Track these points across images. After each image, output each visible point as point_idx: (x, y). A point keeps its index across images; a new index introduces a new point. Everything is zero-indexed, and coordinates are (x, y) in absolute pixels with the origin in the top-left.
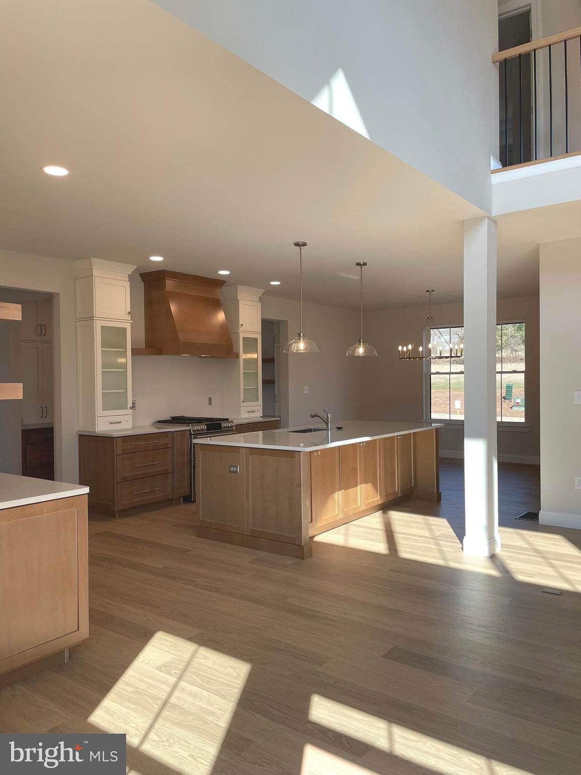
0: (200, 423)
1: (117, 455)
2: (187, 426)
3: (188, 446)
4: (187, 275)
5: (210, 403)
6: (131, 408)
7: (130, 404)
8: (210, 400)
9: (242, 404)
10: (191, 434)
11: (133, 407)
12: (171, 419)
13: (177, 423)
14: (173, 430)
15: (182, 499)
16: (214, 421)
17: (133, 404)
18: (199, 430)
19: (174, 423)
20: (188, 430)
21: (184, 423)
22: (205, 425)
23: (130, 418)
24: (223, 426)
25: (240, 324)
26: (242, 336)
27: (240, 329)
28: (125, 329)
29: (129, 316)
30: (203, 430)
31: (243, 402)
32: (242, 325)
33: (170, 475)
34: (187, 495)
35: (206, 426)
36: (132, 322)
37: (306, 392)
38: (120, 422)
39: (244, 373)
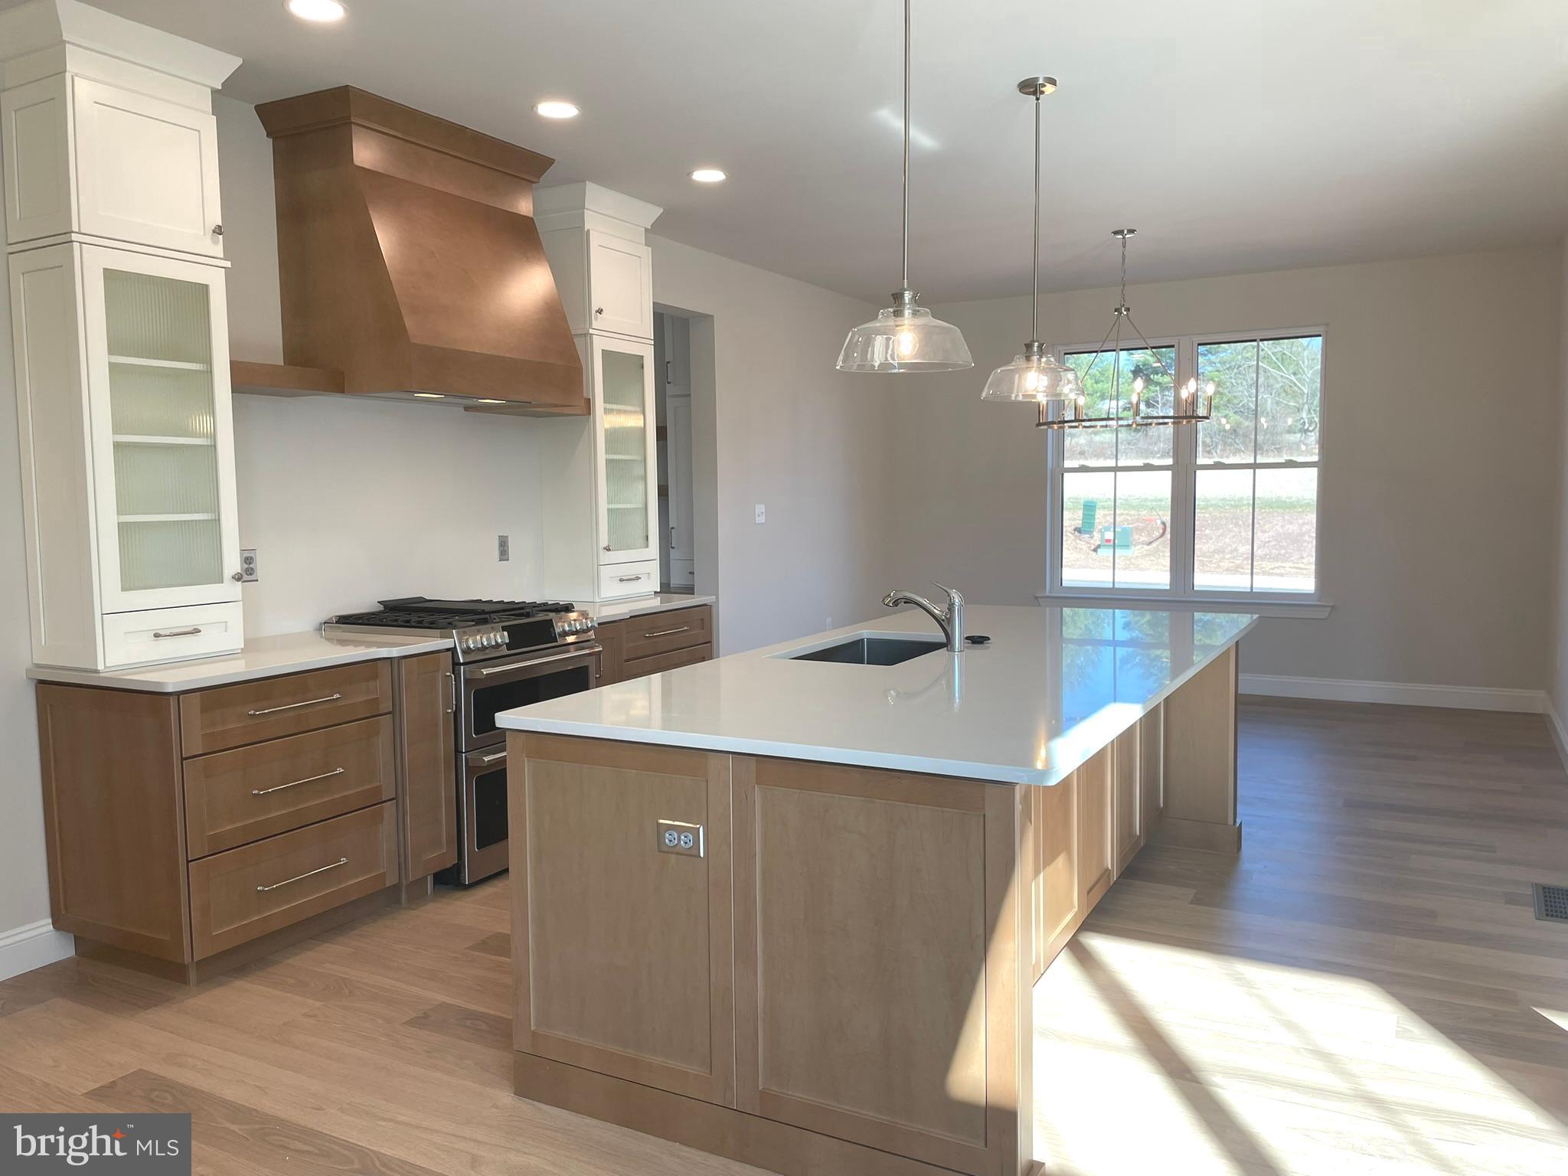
0: (485, 621)
1: (183, 759)
2: (442, 637)
3: (447, 705)
4: (426, 117)
5: (504, 554)
6: (238, 578)
7: (232, 563)
8: (503, 543)
9: (606, 557)
10: (456, 664)
11: (247, 572)
12: (381, 608)
13: (407, 624)
14: (395, 652)
15: (430, 880)
16: (528, 615)
17: (248, 560)
18: (484, 648)
19: (395, 624)
20: (448, 650)
21: (432, 626)
22: (504, 629)
23: (234, 614)
24: (558, 630)
25: (594, 308)
26: (599, 345)
27: (595, 324)
28: (204, 289)
29: (216, 243)
30: (498, 646)
31: (608, 549)
32: (600, 311)
33: (389, 808)
34: (448, 865)
35: (506, 633)
36: (228, 264)
37: (761, 520)
38: (197, 631)
39: (608, 461)
